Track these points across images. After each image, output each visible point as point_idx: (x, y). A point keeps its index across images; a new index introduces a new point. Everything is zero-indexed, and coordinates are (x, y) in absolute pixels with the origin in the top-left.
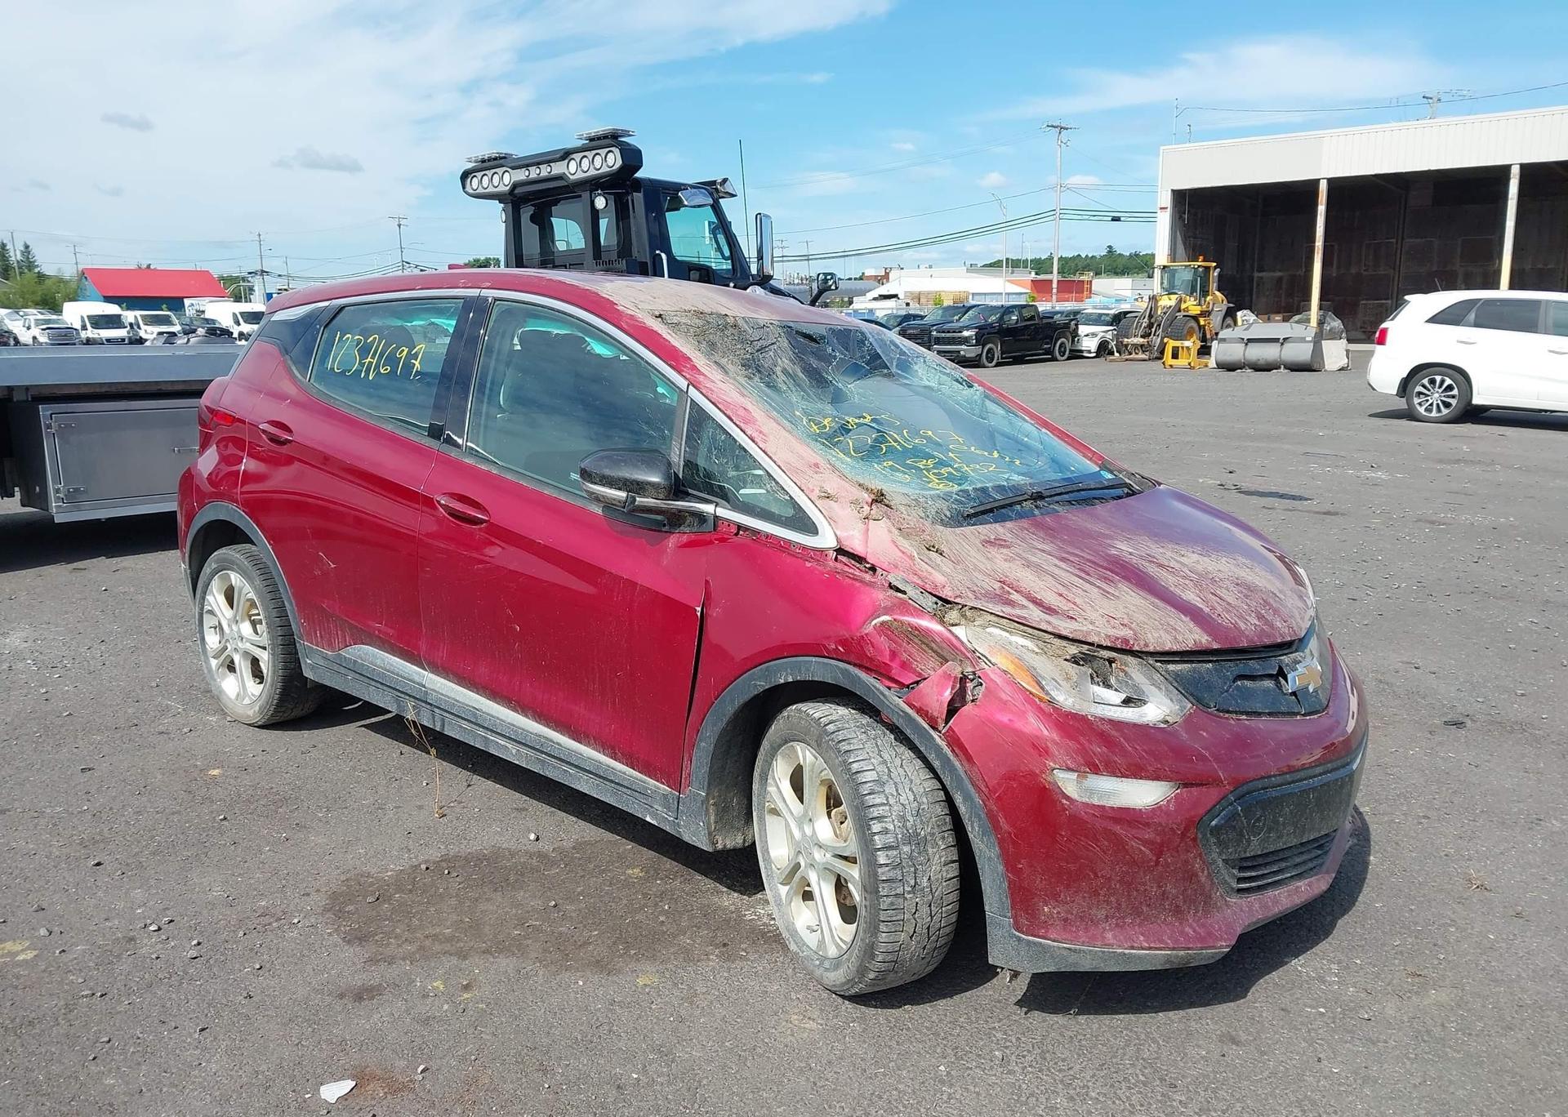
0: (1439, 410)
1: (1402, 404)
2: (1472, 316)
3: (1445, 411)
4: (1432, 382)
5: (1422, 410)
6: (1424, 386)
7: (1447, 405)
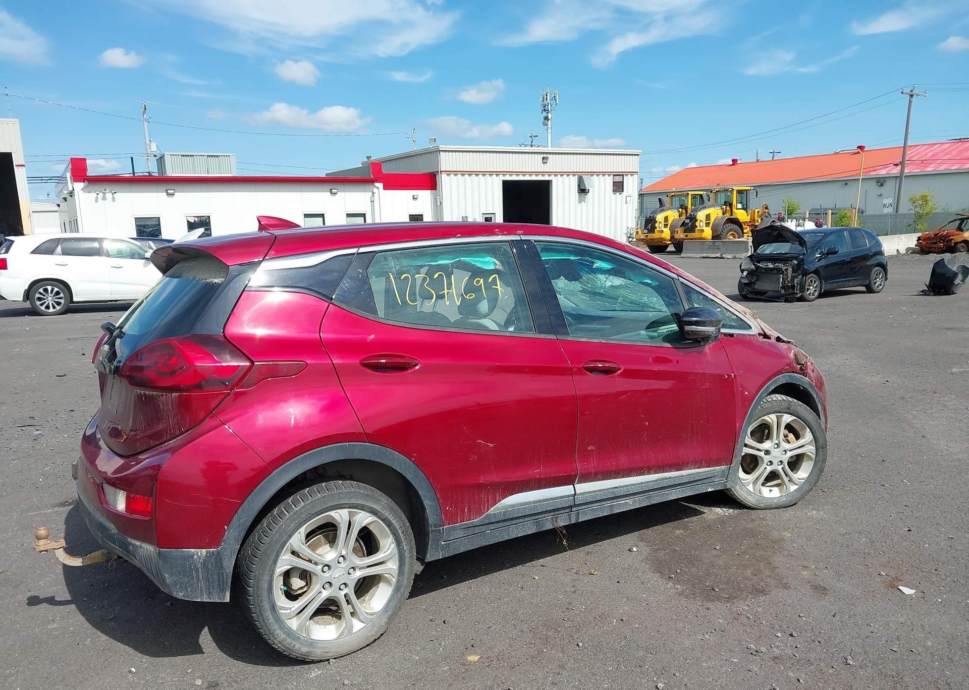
0: (54, 307)
1: (28, 305)
2: (59, 249)
3: (58, 308)
4: (46, 290)
5: (43, 308)
6: (40, 293)
7: (59, 304)
